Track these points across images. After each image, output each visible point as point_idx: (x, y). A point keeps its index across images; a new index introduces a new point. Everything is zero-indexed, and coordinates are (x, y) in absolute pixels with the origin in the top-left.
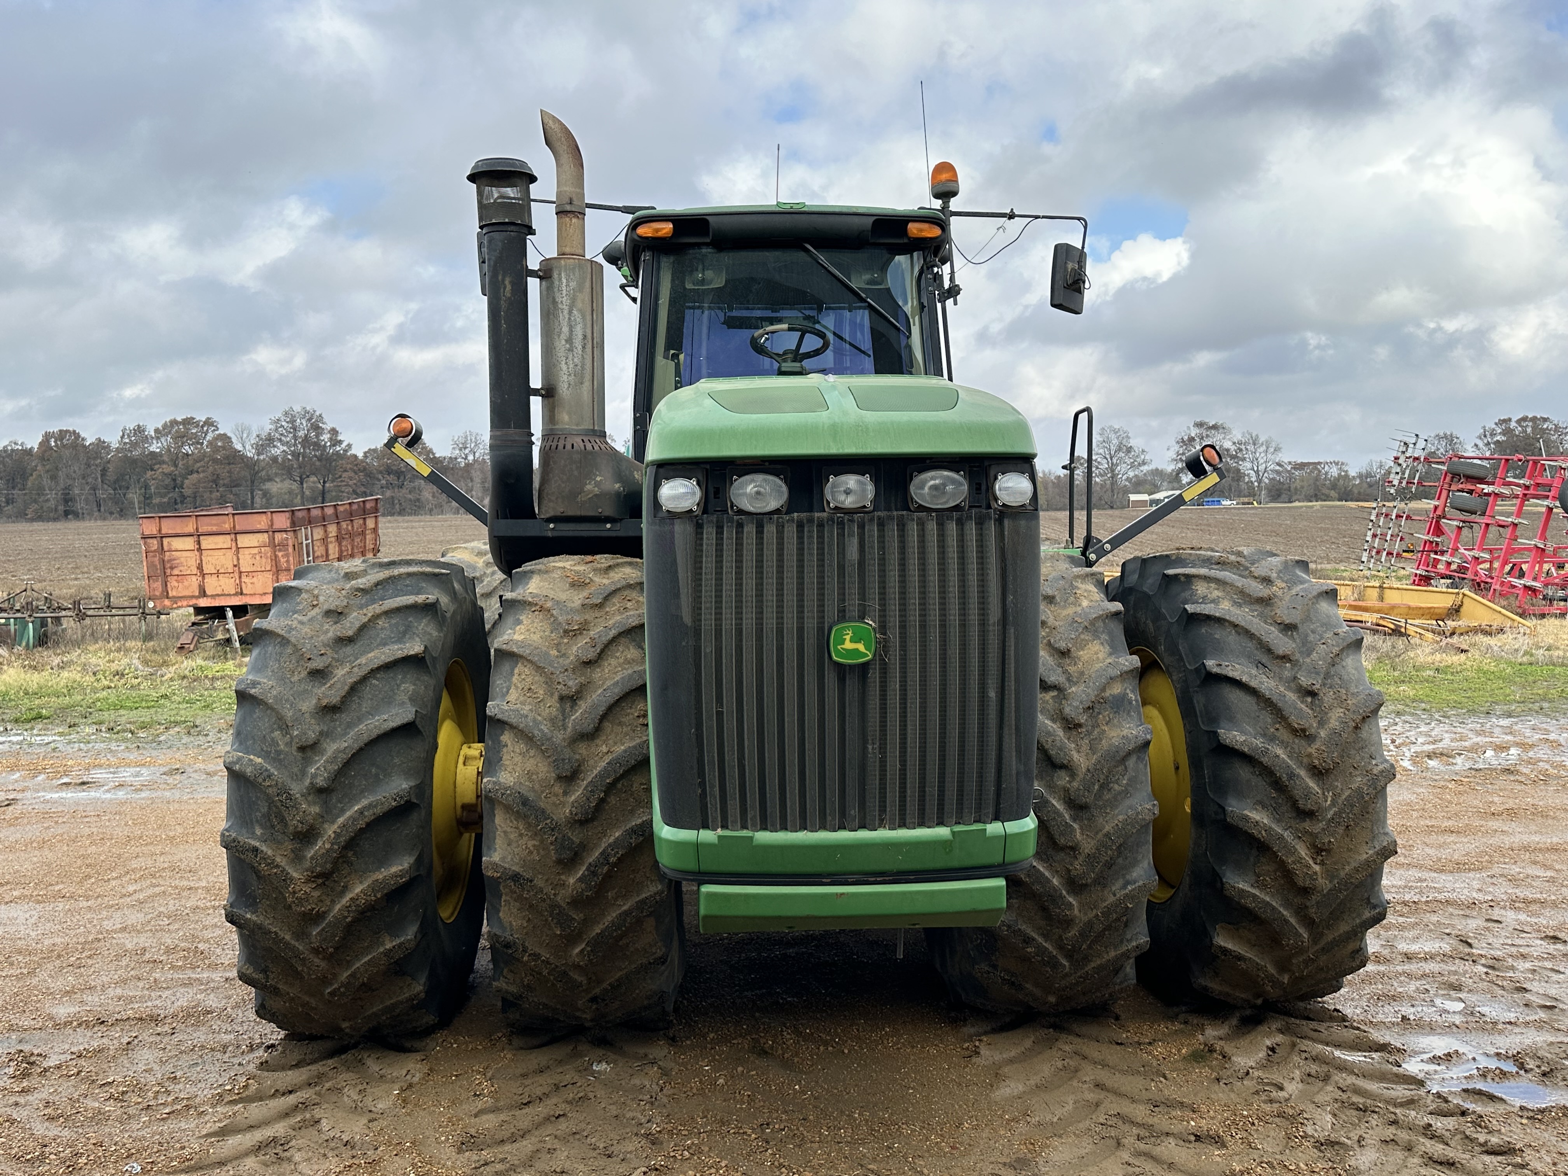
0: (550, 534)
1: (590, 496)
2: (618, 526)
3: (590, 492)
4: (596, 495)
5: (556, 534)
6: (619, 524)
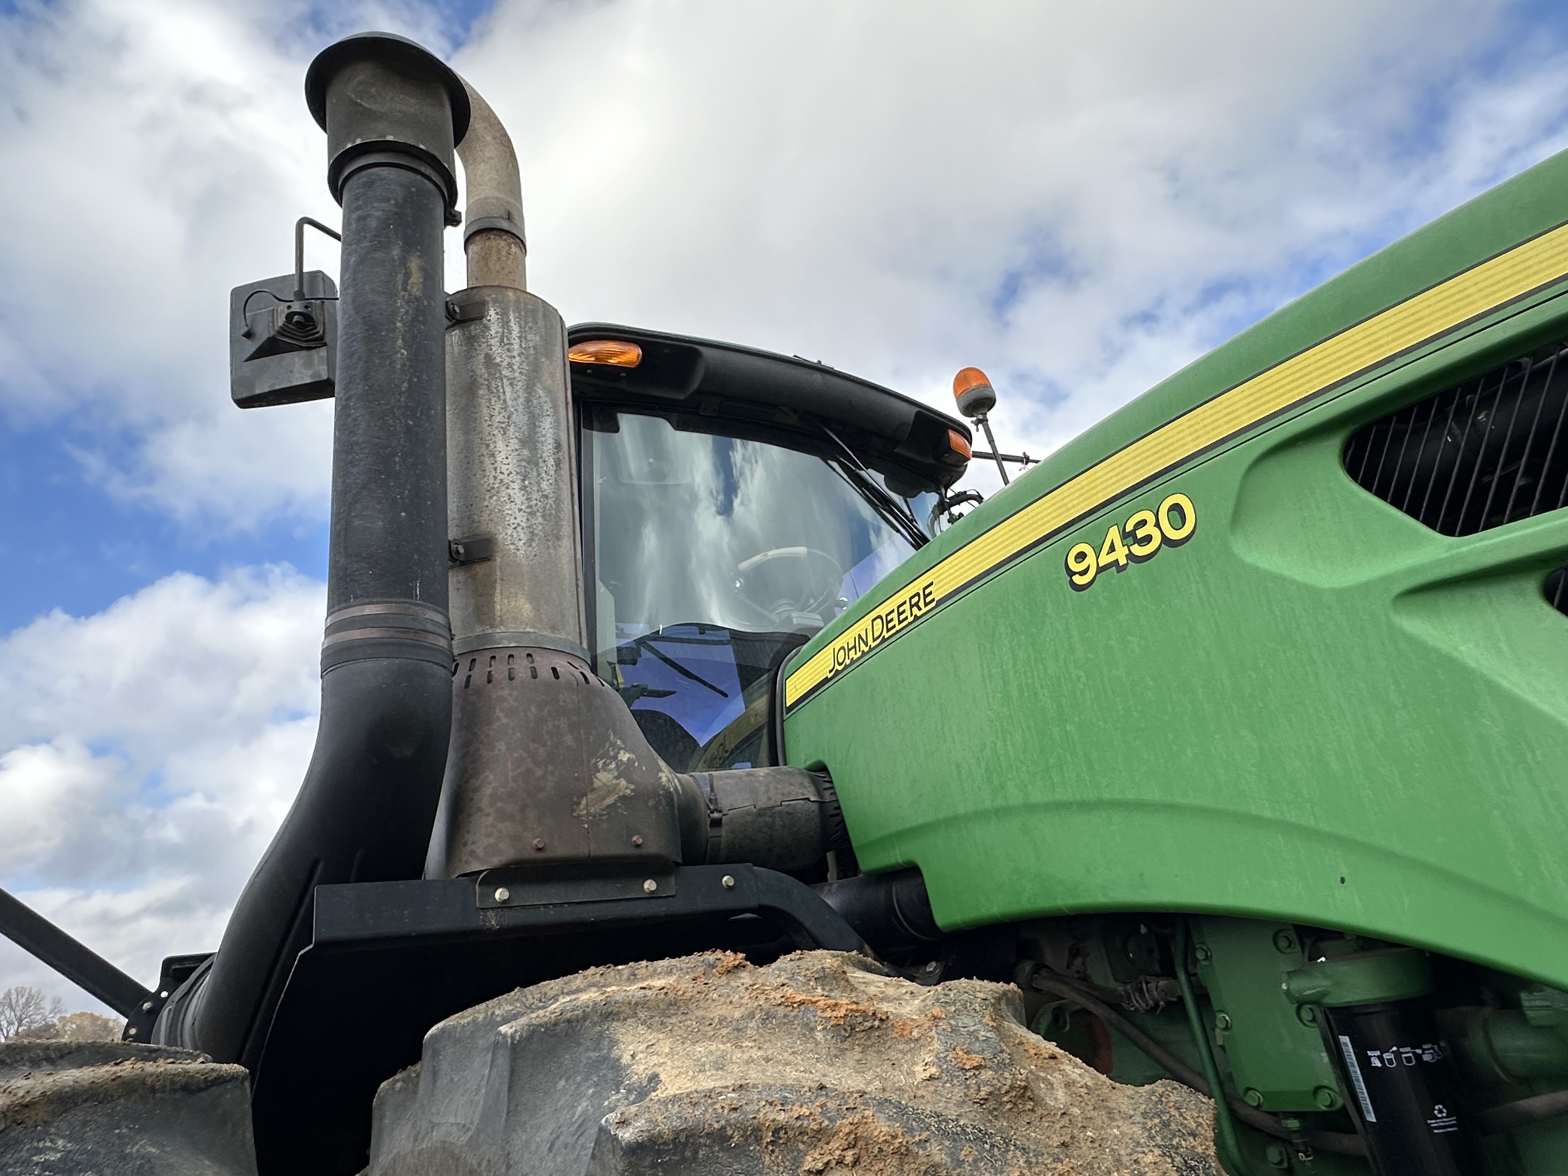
0: (493, 921)
1: (610, 800)
2: (672, 886)
3: (610, 790)
4: (623, 798)
5: (510, 919)
6: (673, 880)
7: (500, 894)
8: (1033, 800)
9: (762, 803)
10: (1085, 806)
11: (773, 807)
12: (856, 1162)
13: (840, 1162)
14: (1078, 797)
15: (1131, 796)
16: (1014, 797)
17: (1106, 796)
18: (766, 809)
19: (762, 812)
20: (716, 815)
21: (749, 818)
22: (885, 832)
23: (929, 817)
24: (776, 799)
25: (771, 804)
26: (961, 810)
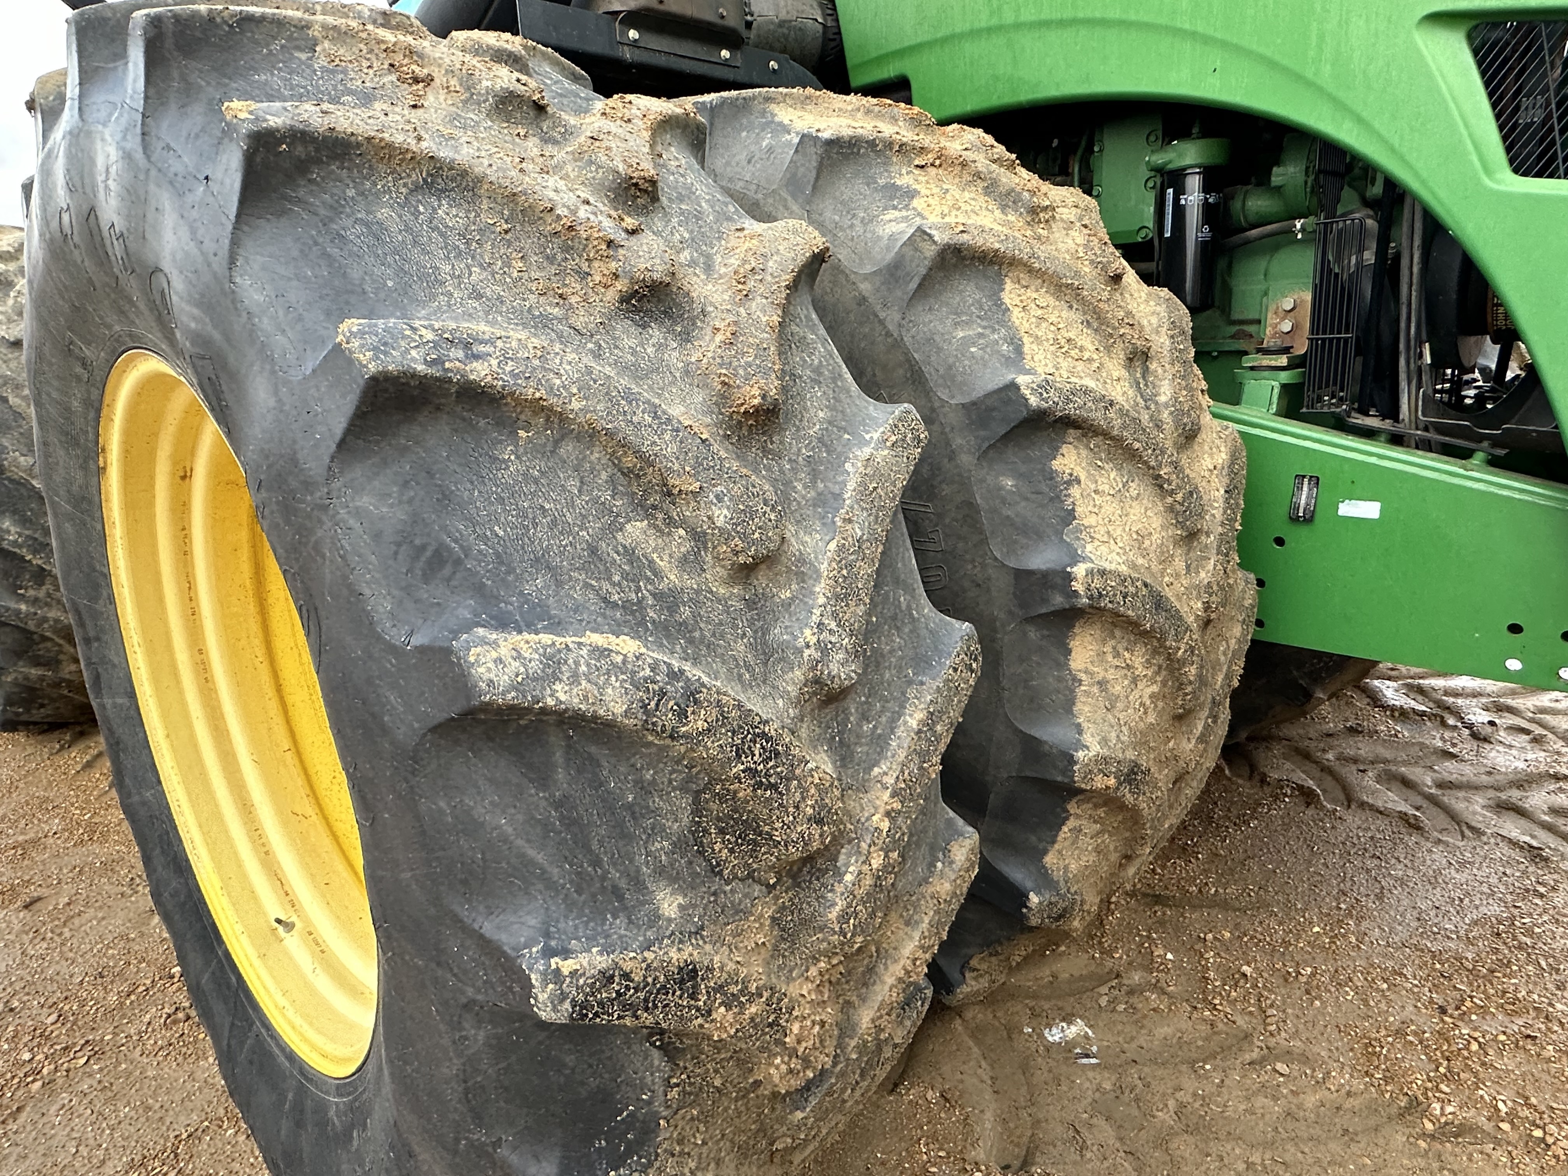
0: (628, 54)
5: (640, 56)
7: (633, 34)
8: (1022, 19)
9: (783, 15)
10: (1062, 24)
11: (791, 21)
12: (940, 166)
13: (932, 165)
14: (1059, 16)
15: (1098, 15)
16: (1009, 17)
17: (1081, 15)
18: (785, 21)
19: (782, 24)
20: (749, 18)
21: (772, 27)
22: (883, 52)
23: (927, 37)
24: (793, 15)
25: (789, 17)
26: (958, 30)
